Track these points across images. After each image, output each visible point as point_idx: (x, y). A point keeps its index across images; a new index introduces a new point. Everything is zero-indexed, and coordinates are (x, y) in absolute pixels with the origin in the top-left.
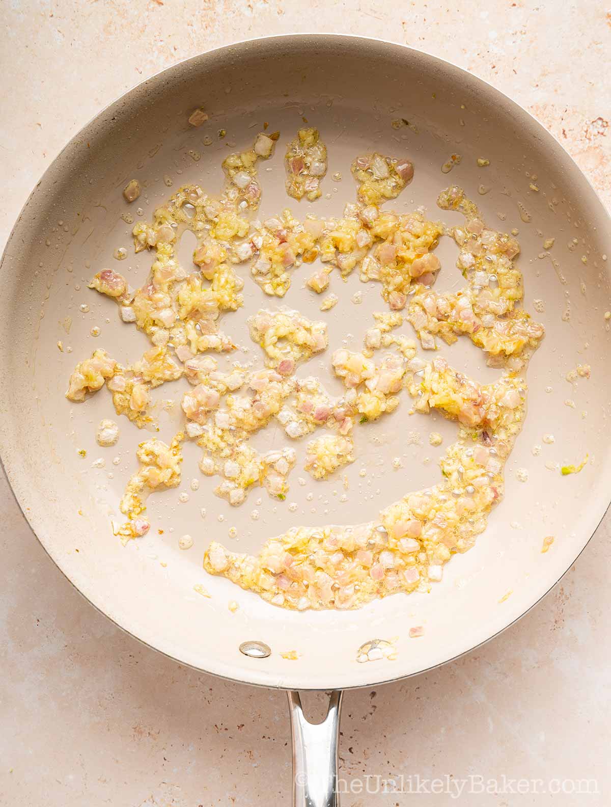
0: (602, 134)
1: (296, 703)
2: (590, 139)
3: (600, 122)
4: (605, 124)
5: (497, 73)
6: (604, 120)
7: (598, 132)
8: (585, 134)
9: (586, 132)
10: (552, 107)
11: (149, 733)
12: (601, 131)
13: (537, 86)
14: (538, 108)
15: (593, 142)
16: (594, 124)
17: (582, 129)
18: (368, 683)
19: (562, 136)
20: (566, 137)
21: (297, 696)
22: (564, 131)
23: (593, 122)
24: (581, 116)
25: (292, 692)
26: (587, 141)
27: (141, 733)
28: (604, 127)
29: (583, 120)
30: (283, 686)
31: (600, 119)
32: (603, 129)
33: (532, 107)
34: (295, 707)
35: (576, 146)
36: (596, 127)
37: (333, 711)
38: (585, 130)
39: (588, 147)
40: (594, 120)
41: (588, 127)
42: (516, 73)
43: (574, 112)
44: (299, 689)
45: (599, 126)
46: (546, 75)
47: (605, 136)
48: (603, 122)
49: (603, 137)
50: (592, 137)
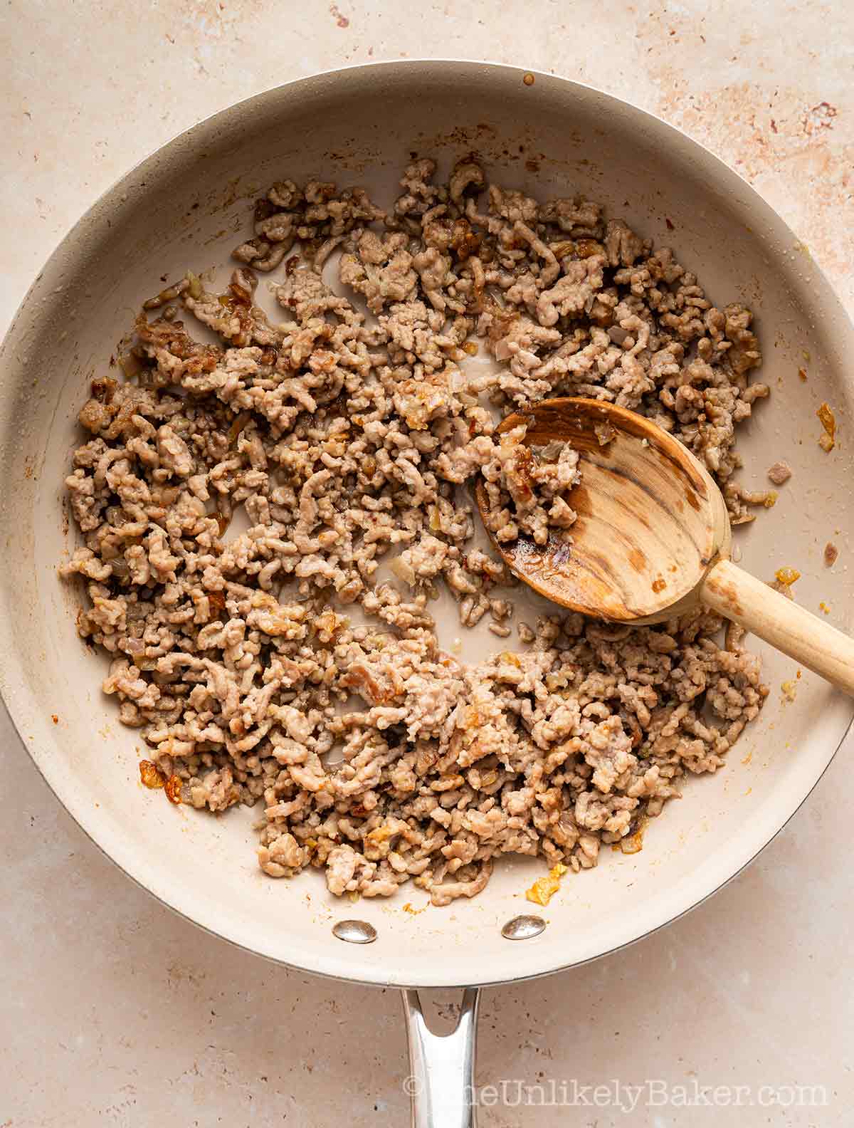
0: (828, 126)
1: (415, 1007)
2: (810, 134)
3: (824, 109)
4: (832, 113)
5: (677, 41)
6: (831, 106)
7: (822, 124)
8: (803, 126)
9: (805, 123)
10: (756, 89)
11: (190, 977)
12: (826, 122)
13: (735, 58)
14: (735, 91)
15: (814, 137)
16: (817, 112)
17: (799, 119)
18: (516, 977)
19: (770, 131)
20: (775, 130)
21: (416, 997)
22: (773, 123)
23: (815, 109)
24: (797, 100)
25: (408, 991)
26: (807, 136)
27: (179, 977)
28: (830, 116)
29: (800, 107)
30: (396, 983)
31: (824, 104)
32: (829, 119)
33: (727, 89)
34: (413, 1013)
35: (791, 143)
36: (819, 117)
37: (466, 1018)
38: (804, 120)
39: (808, 145)
40: (816, 106)
41: (808, 116)
42: (704, 41)
43: (788, 96)
44: (418, 987)
45: (823, 115)
46: (747, 43)
47: (831, 128)
48: (829, 109)
49: (829, 131)
50: (813, 131)
